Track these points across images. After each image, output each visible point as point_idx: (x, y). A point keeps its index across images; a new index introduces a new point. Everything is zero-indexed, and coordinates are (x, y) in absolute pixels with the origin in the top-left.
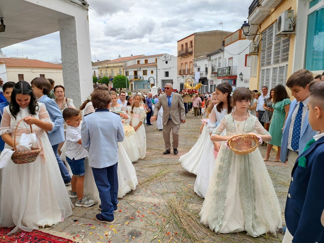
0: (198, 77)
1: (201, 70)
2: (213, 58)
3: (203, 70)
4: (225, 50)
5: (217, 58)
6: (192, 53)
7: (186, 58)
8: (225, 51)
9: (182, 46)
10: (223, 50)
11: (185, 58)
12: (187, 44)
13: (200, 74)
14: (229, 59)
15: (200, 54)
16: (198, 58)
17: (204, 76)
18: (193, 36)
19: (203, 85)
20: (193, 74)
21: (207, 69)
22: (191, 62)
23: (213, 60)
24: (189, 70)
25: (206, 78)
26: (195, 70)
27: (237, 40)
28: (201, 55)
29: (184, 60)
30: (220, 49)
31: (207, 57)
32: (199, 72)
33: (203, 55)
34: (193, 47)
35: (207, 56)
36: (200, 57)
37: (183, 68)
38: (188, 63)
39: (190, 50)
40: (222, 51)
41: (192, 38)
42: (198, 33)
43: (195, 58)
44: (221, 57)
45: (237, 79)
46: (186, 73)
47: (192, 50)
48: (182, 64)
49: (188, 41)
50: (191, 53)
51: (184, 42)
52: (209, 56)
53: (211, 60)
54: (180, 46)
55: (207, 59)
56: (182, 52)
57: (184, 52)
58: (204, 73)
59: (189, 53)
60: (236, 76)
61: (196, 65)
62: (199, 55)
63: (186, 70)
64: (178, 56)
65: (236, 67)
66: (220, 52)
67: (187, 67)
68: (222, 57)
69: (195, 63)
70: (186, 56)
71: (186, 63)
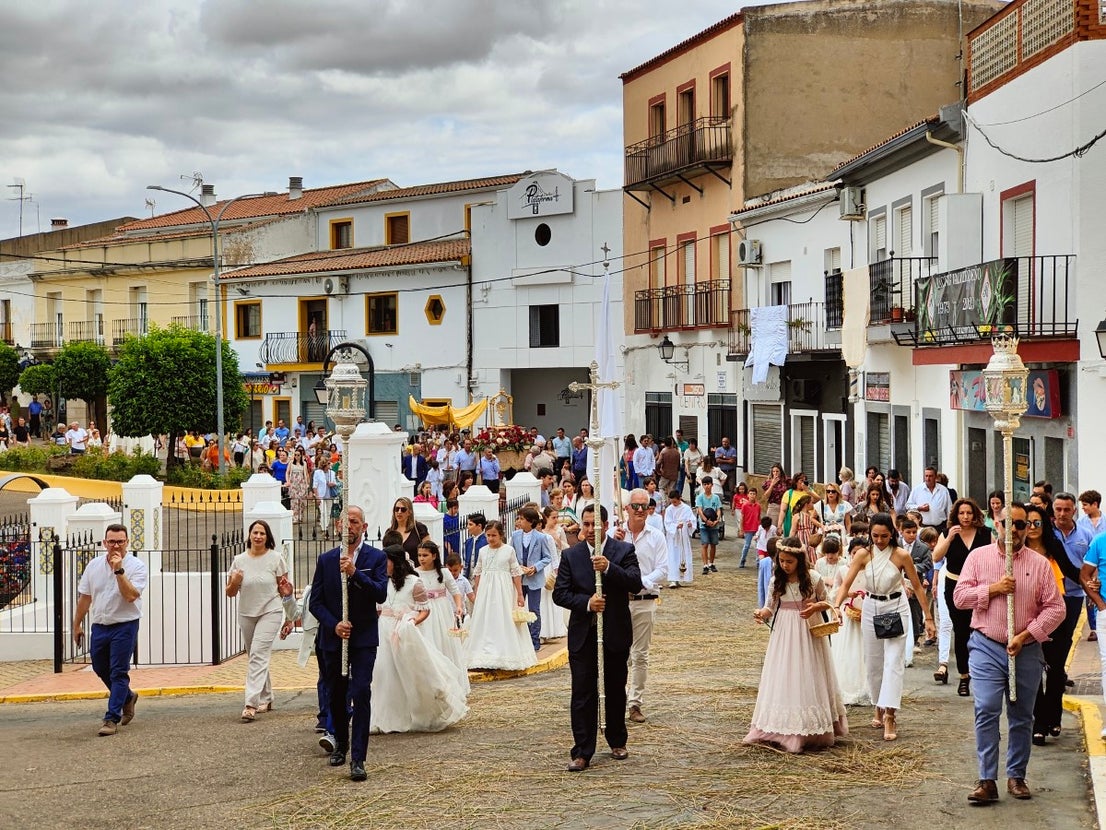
0: (770, 347)
1: (797, 296)
2: (881, 193)
3: (809, 290)
4: (971, 131)
5: (909, 198)
6: (729, 164)
7: (686, 200)
8: (972, 133)
9: (658, 107)
10: (953, 126)
11: (679, 201)
12: (688, 95)
13: (791, 325)
14: (1005, 196)
15: (792, 174)
16: (776, 197)
17: (818, 339)
18: (736, 35)
19: (814, 413)
20: (736, 324)
21: (835, 284)
22: (719, 233)
23: (880, 215)
24: (707, 294)
25: (837, 353)
26: (754, 292)
27: (1065, 43)
28: (801, 180)
29: (673, 221)
30: (935, 126)
31: (834, 192)
32: (784, 307)
33: (814, 181)
34: (739, 116)
35: (840, 187)
36: (786, 194)
37: (667, 275)
39: (711, 139)
40: (945, 133)
41: (728, 49)
42: (768, 13)
43: (750, 203)
44: (941, 186)
45: (1080, 365)
46: (691, 322)
47: (729, 135)
48: (658, 246)
49: (699, 68)
50: (719, 164)
51: (667, 82)
52: (856, 178)
53: (872, 214)
54: (644, 112)
55: (834, 211)
56: (658, 159)
57: (669, 154)
58: (818, 314)
59: (706, 165)
60: (1071, 342)
61: (760, 257)
62: (779, 173)
63: (690, 290)
64: (627, 189)
65: (1061, 262)
66: (935, 149)
67: (696, 268)
68: (951, 188)
69: (753, 233)
70: (686, 190)
71: (687, 240)
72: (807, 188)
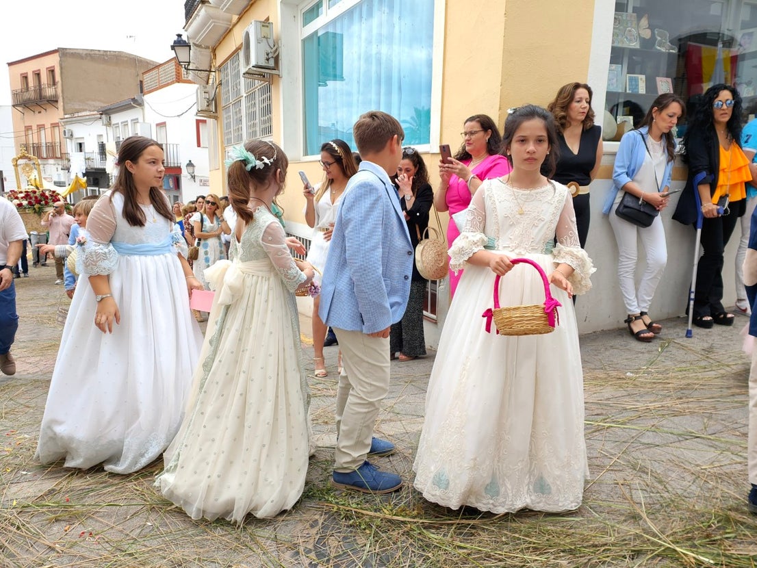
0: (78, 165)
1: (87, 148)
2: (117, 118)
3: (92, 147)
4: (145, 103)
5: (127, 121)
6: (57, 101)
7: (40, 112)
8: (146, 105)
9: (25, 77)
10: (140, 101)
11: (37, 113)
12: (38, 75)
13: (86, 159)
14: (157, 125)
15: (81, 107)
16: (76, 115)
17: (97, 164)
18: (56, 57)
19: (97, 189)
20: (63, 157)
21: (102, 147)
22: (54, 126)
23: (117, 125)
24: (51, 147)
25: (104, 170)
26: (70, 147)
27: (172, 83)
28: (85, 110)
29: (34, 119)
30: (134, 100)
31: (99, 116)
32: (83, 153)
33: (90, 111)
34: (59, 85)
35: (101, 114)
36: (80, 114)
37: (33, 139)
38: (48, 126)
39: (49, 92)
40: (137, 103)
41: (53, 61)
42: (68, 51)
43: (66, 116)
44: (137, 119)
45: (182, 175)
46: (45, 156)
47: (56, 91)
48: (28, 128)
49: (43, 65)
50: (53, 101)
51: (29, 68)
52: (107, 112)
53: (114, 125)
54: (19, 79)
55: (100, 122)
56: (26, 96)
57: (31, 94)
58: (97, 157)
59: (48, 101)
60: (179, 169)
61: (72, 135)
62: (77, 107)
63: (44, 145)
64: (14, 106)
65: (175, 146)
66: (135, 107)
67: (45, 138)
68: (141, 120)
69: (68, 127)
70: (39, 109)
71: (41, 127)
72: (88, 113)
